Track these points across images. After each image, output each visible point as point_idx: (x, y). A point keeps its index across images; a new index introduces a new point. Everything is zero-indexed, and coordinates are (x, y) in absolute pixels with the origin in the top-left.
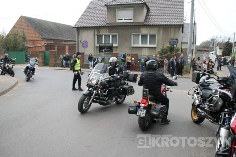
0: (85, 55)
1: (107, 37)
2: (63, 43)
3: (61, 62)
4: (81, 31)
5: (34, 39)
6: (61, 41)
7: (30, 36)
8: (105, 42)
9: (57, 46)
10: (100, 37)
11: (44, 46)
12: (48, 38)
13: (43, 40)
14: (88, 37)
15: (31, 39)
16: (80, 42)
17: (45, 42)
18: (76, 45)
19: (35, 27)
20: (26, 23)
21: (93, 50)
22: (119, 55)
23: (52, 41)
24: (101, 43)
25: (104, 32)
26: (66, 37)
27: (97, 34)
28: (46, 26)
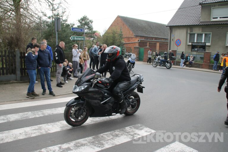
0: (177, 52)
1: (200, 35)
2: (154, 40)
3: (154, 58)
4: (173, 30)
5: (128, 36)
6: (152, 38)
7: (125, 33)
8: (197, 40)
9: (149, 43)
10: (192, 35)
11: (137, 42)
12: (140, 35)
13: (137, 38)
14: (181, 35)
15: (126, 36)
16: (173, 40)
17: (139, 39)
18: (168, 42)
19: (129, 26)
20: (122, 22)
21: (184, 48)
22: (212, 55)
23: (144, 38)
24: (193, 42)
25: (197, 31)
26: (157, 35)
27: (189, 32)
28: (139, 24)
